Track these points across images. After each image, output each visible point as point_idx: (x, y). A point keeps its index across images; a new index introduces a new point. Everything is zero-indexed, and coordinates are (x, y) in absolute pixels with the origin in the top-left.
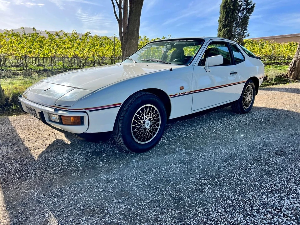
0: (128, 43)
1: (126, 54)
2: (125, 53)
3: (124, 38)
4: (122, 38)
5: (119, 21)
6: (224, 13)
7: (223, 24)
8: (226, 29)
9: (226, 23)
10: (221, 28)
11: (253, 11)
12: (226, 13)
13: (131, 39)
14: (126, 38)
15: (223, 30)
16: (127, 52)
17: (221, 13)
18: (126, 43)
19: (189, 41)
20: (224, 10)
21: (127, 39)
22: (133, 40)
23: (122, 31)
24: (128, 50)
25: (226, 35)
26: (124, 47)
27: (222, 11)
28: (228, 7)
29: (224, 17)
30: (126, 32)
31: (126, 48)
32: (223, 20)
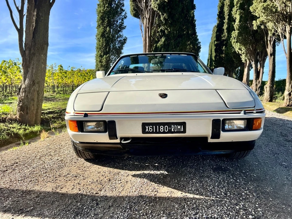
0: (35, 58)
2: (30, 70)
3: (27, 52)
4: (25, 51)
5: (20, 31)
6: (103, 41)
7: (104, 51)
8: (108, 55)
9: (107, 50)
10: (102, 54)
11: (126, 43)
12: (105, 41)
13: (40, 54)
14: (32, 52)
15: (105, 56)
16: (34, 71)
17: (100, 41)
18: (31, 59)
19: (182, 55)
20: (103, 39)
21: (34, 54)
22: (42, 55)
23: (22, 41)
24: (35, 67)
26: (28, 63)
27: (102, 39)
28: (107, 36)
29: (104, 45)
30: (32, 44)
31: (32, 64)
32: (103, 47)
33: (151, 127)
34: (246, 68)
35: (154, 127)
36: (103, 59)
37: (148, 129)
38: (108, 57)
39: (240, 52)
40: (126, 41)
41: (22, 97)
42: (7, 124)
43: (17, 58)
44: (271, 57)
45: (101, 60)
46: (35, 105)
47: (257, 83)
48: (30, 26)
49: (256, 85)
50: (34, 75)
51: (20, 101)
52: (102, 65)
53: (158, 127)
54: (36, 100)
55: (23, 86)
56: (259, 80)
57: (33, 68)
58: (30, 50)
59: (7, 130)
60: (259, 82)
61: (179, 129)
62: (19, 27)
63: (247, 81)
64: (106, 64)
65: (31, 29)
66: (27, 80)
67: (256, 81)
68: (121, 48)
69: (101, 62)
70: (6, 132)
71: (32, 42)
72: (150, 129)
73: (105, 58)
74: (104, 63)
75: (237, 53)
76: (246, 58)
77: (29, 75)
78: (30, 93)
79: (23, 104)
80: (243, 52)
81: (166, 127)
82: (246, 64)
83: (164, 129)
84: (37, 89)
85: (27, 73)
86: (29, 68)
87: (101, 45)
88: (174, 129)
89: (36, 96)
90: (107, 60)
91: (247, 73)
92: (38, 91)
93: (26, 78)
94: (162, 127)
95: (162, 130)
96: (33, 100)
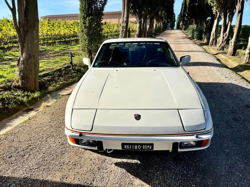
0: (29, 35)
1: (28, 46)
2: (26, 45)
3: (21, 29)
4: (19, 29)
5: (13, 10)
6: (85, 3)
7: (87, 13)
8: (90, 17)
9: (90, 12)
10: (85, 16)
11: (106, 4)
13: (32, 31)
14: (25, 29)
15: (88, 18)
17: (82, 3)
18: (25, 35)
19: (156, 44)
20: (85, 1)
21: (27, 31)
22: (34, 32)
23: (16, 19)
24: (29, 43)
25: (91, 23)
26: (23, 39)
27: (84, 1)
29: (87, 7)
30: (24, 22)
31: (27, 40)
32: (86, 9)
33: (128, 146)
34: (216, 20)
35: (131, 146)
36: (87, 21)
37: (126, 147)
38: (90, 19)
39: (212, 4)
40: (106, 2)
41: (22, 68)
42: (13, 91)
43: (9, 16)
44: (239, 14)
45: (85, 21)
46: (33, 75)
47: (224, 36)
48: (21, 6)
49: (223, 37)
50: (29, 50)
51: (20, 72)
52: (85, 26)
53: (133, 146)
54: (33, 70)
55: (21, 59)
56: (226, 33)
57: (28, 43)
58: (24, 28)
59: (14, 99)
60: (226, 35)
61: (148, 147)
62: (12, 7)
63: (215, 32)
64: (89, 26)
65: (23, 8)
66: (24, 54)
67: (224, 34)
68: (102, 9)
69: (84, 23)
70: (14, 101)
71: (25, 20)
72: (127, 147)
73: (88, 20)
74: (87, 25)
75: (209, 5)
76: (217, 11)
77: (25, 49)
78: (28, 64)
79: (23, 74)
80: (215, 5)
81: (139, 147)
82: (217, 17)
83: (138, 147)
84: (34, 61)
85: (24, 48)
86: (25, 43)
87: (84, 7)
88: (145, 148)
89: (33, 67)
90: (89, 21)
91: (217, 24)
92: (34, 63)
93: (23, 52)
94: (136, 146)
95: (136, 148)
96: (31, 70)
